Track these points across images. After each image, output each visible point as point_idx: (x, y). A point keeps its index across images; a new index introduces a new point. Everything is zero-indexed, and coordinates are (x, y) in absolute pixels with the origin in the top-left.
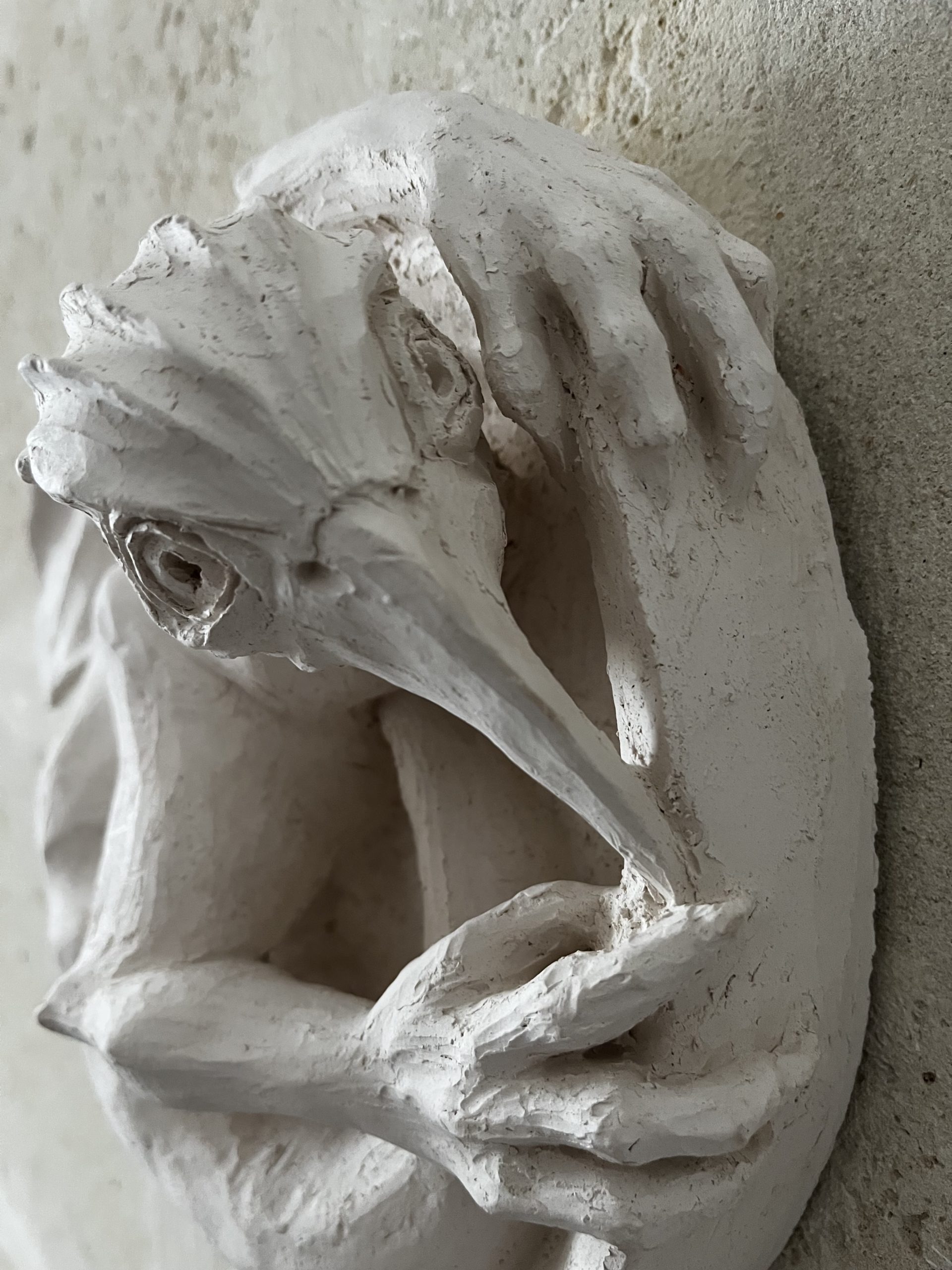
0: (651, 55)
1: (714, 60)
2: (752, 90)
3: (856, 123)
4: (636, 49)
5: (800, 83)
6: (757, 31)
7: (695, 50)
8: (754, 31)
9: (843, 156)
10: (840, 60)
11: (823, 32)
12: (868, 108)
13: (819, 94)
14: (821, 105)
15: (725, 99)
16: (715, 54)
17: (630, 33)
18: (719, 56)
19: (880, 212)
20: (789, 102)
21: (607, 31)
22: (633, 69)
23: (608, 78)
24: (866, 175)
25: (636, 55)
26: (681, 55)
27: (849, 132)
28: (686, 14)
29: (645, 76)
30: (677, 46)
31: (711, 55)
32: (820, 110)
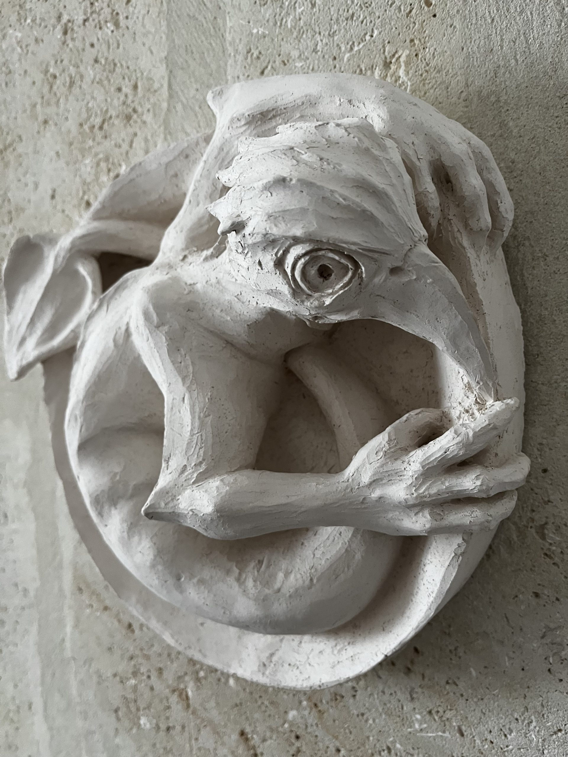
0: (411, 68)
1: (444, 77)
2: (462, 92)
3: (509, 112)
4: (403, 64)
5: (485, 93)
6: (465, 68)
7: (434, 70)
8: (463, 68)
9: (503, 125)
10: (503, 86)
11: (495, 74)
12: (515, 107)
13: (493, 99)
14: (494, 103)
15: (449, 93)
16: (444, 74)
17: (400, 57)
18: (446, 75)
19: (519, 148)
20: (479, 99)
21: (386, 53)
22: (401, 72)
23: (387, 75)
24: (513, 134)
25: (403, 67)
26: (427, 71)
27: (506, 115)
28: (430, 54)
29: (408, 77)
30: (425, 67)
31: (442, 74)
32: (493, 105)
